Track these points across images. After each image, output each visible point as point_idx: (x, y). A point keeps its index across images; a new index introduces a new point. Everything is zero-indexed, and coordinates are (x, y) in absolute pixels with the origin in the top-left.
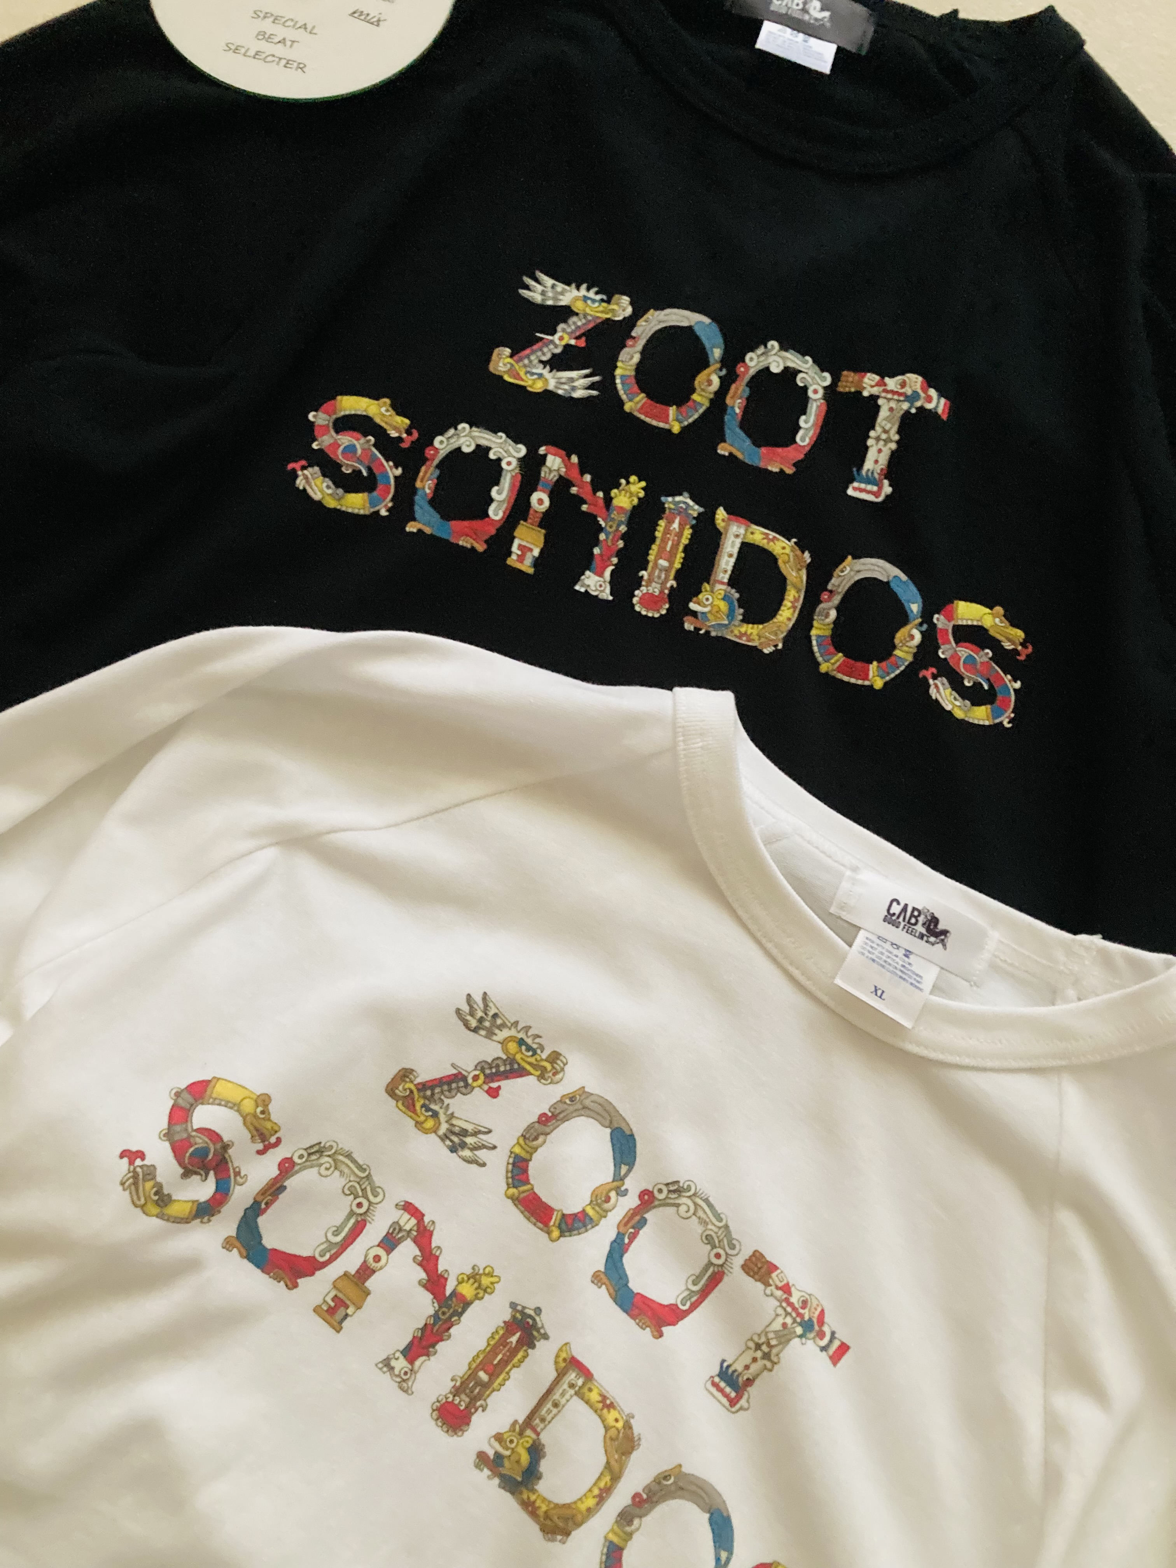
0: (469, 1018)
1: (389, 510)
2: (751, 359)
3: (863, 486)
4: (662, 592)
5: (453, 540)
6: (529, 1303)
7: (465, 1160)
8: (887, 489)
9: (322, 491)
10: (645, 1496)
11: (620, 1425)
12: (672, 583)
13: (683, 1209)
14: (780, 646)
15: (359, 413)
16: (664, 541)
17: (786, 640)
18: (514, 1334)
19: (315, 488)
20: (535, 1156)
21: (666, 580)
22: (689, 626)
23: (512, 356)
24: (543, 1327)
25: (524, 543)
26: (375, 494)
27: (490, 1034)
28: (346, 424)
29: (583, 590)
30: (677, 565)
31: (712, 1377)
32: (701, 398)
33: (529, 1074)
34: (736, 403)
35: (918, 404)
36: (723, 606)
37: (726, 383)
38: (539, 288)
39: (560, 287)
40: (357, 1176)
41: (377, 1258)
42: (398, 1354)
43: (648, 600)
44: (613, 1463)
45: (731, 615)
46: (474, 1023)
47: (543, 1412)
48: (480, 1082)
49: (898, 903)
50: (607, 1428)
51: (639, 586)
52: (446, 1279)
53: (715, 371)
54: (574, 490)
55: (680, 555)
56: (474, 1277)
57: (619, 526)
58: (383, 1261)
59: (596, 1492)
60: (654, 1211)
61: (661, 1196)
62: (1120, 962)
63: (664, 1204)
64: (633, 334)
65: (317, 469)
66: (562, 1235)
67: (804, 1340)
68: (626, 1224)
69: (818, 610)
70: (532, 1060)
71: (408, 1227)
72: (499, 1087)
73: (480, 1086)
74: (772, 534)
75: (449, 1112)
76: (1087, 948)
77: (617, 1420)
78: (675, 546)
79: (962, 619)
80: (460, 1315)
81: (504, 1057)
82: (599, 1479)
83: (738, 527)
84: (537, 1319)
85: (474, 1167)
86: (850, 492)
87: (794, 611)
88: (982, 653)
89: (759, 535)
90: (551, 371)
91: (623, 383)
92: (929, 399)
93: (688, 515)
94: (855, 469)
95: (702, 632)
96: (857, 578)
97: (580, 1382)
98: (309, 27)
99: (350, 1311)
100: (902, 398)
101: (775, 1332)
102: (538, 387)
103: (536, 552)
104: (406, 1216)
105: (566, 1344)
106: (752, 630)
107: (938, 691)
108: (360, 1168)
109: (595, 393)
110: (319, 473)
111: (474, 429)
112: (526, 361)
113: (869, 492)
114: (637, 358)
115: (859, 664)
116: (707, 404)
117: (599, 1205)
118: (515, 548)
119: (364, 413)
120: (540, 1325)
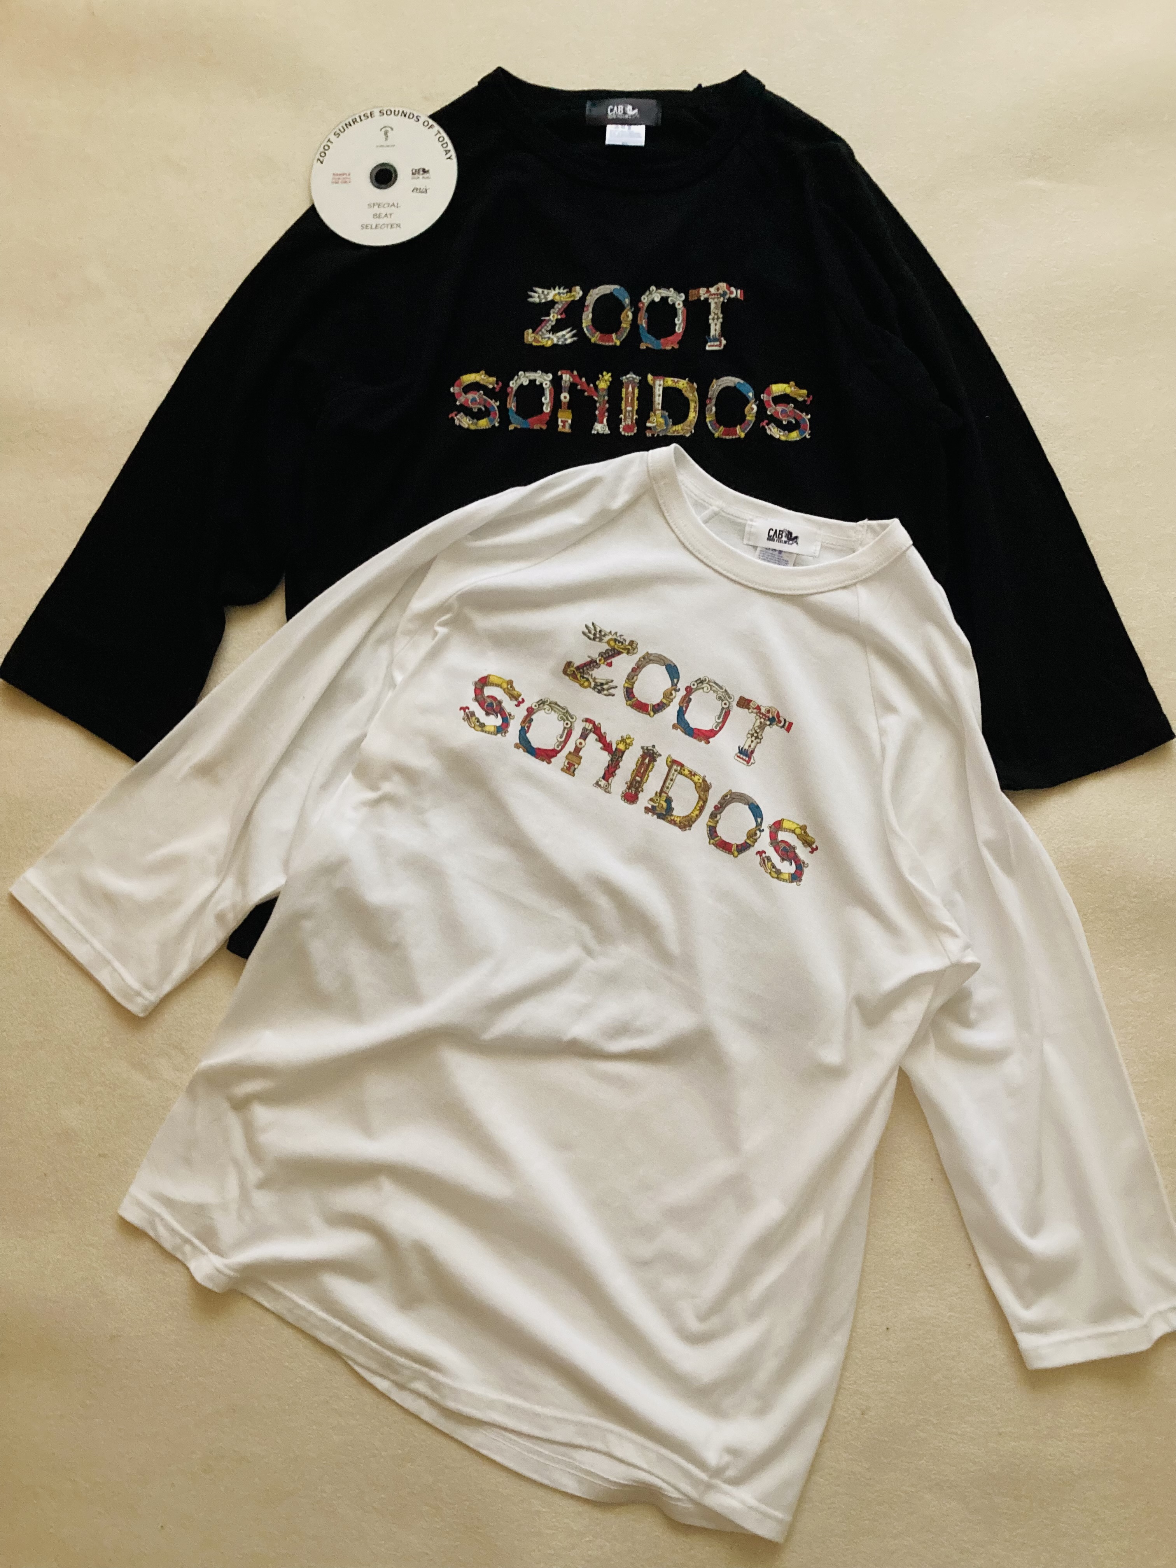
0: (589, 634)
1: (499, 423)
2: (644, 299)
3: (712, 343)
4: (632, 422)
5: (531, 428)
6: (649, 745)
7: (605, 695)
8: (724, 342)
9: (467, 423)
10: (719, 806)
11: (701, 781)
12: (635, 417)
13: (705, 689)
14: (693, 431)
15: (472, 381)
16: (627, 399)
17: (695, 428)
18: (646, 759)
19: (464, 423)
20: (635, 685)
21: (633, 416)
22: (649, 434)
23: (533, 332)
24: (657, 752)
25: (563, 419)
26: (491, 417)
27: (601, 640)
28: (469, 388)
29: (596, 432)
30: (636, 408)
31: (737, 754)
32: (626, 325)
33: (622, 653)
34: (643, 323)
35: (727, 297)
36: (662, 420)
37: (635, 314)
38: (536, 295)
39: (546, 291)
40: (562, 712)
41: (581, 744)
42: (601, 779)
43: (627, 428)
44: (702, 796)
45: (666, 424)
46: (592, 636)
47: (667, 784)
48: (603, 661)
49: (773, 530)
50: (695, 783)
51: (621, 423)
52: (612, 744)
53: (628, 310)
54: (579, 387)
55: (636, 403)
56: (623, 740)
57: (604, 397)
58: (583, 744)
59: (698, 808)
60: (693, 694)
61: (695, 687)
62: (878, 529)
63: (697, 689)
64: (586, 304)
65: (462, 414)
66: (655, 713)
67: (771, 726)
68: (683, 703)
69: (706, 409)
70: (622, 647)
71: (590, 728)
72: (611, 662)
73: (604, 663)
74: (676, 380)
75: (593, 677)
76: (863, 526)
77: (699, 780)
78: (632, 399)
79: (775, 393)
80: (622, 757)
81: (610, 648)
82: (698, 803)
83: (660, 381)
84: (654, 750)
85: (610, 697)
86: (707, 348)
87: (696, 413)
88: (789, 406)
89: (670, 382)
90: (553, 334)
91: (587, 330)
92: (731, 293)
93: (635, 382)
94: (707, 337)
95: (656, 436)
96: (720, 388)
97: (679, 768)
98: (396, 204)
99: (576, 766)
100: (719, 296)
101: (758, 726)
102: (549, 344)
103: (570, 421)
104: (588, 724)
105: (669, 756)
106: (678, 427)
107: (771, 430)
108: (563, 708)
109: (575, 339)
110: (464, 415)
111: (526, 373)
112: (540, 333)
113: (716, 346)
114: (590, 316)
115: (732, 429)
116: (629, 327)
117: (668, 698)
118: (560, 423)
119: (475, 381)
120: (656, 752)
